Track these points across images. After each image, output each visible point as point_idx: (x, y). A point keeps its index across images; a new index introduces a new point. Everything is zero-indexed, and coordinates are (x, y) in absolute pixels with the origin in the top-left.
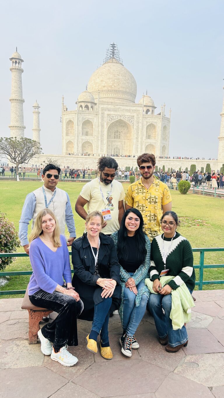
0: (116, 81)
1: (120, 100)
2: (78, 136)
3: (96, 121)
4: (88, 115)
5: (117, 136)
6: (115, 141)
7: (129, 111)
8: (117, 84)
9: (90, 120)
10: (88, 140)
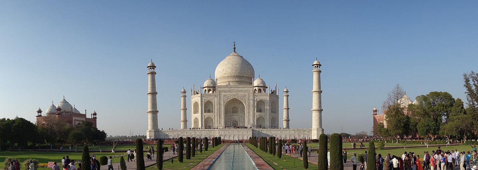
0: (234, 69)
1: (238, 83)
2: (201, 113)
3: (215, 101)
4: (209, 96)
5: (235, 111)
6: (233, 115)
7: (242, 91)
8: (235, 72)
9: (211, 101)
10: (210, 116)
